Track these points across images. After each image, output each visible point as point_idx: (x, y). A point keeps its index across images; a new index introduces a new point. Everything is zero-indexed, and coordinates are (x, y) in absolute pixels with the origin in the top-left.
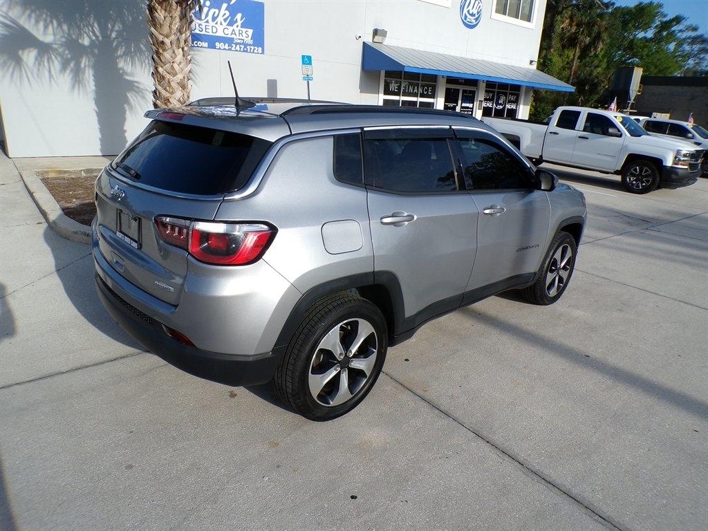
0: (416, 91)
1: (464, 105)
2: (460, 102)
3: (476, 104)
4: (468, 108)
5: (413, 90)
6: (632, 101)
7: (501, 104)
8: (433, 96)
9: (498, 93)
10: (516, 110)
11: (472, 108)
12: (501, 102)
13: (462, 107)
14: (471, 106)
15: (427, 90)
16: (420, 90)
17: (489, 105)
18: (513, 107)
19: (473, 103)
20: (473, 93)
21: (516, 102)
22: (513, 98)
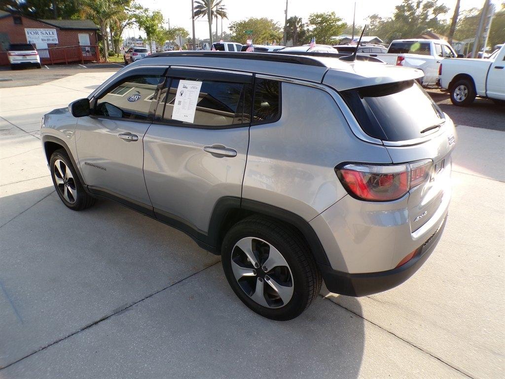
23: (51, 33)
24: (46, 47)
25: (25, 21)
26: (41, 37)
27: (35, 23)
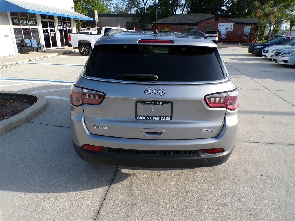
0: (27, 23)
1: (51, 29)
2: (49, 27)
3: (56, 28)
4: (53, 30)
5: (26, 22)
6: (97, 24)
7: (65, 27)
8: (36, 25)
9: (63, 22)
10: (71, 30)
11: (55, 30)
12: (65, 26)
13: (50, 30)
14: (53, 29)
15: (33, 22)
16: (30, 23)
17: (61, 28)
18: (70, 28)
19: (54, 27)
20: (53, 22)
21: (70, 26)
22: (69, 24)
23: (231, 26)
24: (226, 33)
25: (220, 19)
26: (225, 27)
27: (224, 20)
